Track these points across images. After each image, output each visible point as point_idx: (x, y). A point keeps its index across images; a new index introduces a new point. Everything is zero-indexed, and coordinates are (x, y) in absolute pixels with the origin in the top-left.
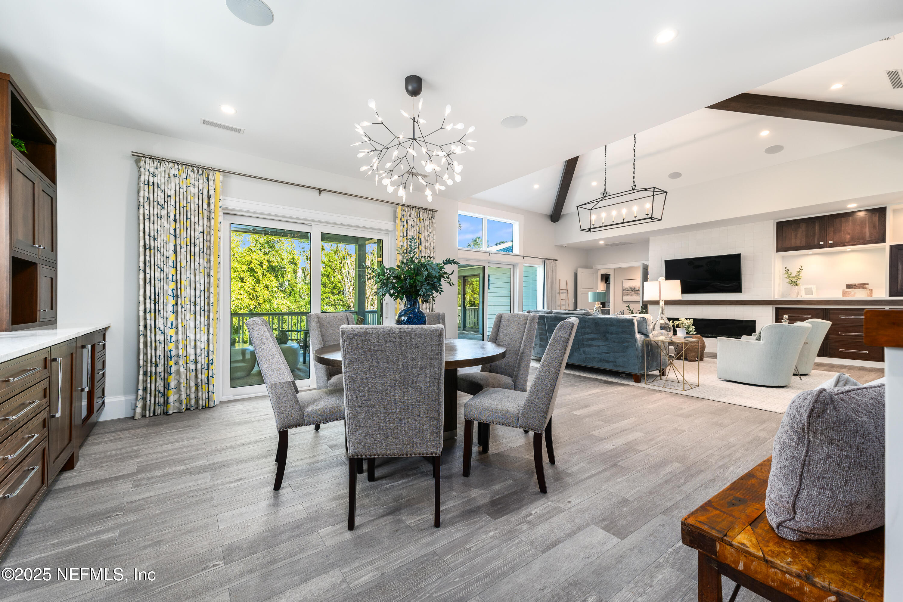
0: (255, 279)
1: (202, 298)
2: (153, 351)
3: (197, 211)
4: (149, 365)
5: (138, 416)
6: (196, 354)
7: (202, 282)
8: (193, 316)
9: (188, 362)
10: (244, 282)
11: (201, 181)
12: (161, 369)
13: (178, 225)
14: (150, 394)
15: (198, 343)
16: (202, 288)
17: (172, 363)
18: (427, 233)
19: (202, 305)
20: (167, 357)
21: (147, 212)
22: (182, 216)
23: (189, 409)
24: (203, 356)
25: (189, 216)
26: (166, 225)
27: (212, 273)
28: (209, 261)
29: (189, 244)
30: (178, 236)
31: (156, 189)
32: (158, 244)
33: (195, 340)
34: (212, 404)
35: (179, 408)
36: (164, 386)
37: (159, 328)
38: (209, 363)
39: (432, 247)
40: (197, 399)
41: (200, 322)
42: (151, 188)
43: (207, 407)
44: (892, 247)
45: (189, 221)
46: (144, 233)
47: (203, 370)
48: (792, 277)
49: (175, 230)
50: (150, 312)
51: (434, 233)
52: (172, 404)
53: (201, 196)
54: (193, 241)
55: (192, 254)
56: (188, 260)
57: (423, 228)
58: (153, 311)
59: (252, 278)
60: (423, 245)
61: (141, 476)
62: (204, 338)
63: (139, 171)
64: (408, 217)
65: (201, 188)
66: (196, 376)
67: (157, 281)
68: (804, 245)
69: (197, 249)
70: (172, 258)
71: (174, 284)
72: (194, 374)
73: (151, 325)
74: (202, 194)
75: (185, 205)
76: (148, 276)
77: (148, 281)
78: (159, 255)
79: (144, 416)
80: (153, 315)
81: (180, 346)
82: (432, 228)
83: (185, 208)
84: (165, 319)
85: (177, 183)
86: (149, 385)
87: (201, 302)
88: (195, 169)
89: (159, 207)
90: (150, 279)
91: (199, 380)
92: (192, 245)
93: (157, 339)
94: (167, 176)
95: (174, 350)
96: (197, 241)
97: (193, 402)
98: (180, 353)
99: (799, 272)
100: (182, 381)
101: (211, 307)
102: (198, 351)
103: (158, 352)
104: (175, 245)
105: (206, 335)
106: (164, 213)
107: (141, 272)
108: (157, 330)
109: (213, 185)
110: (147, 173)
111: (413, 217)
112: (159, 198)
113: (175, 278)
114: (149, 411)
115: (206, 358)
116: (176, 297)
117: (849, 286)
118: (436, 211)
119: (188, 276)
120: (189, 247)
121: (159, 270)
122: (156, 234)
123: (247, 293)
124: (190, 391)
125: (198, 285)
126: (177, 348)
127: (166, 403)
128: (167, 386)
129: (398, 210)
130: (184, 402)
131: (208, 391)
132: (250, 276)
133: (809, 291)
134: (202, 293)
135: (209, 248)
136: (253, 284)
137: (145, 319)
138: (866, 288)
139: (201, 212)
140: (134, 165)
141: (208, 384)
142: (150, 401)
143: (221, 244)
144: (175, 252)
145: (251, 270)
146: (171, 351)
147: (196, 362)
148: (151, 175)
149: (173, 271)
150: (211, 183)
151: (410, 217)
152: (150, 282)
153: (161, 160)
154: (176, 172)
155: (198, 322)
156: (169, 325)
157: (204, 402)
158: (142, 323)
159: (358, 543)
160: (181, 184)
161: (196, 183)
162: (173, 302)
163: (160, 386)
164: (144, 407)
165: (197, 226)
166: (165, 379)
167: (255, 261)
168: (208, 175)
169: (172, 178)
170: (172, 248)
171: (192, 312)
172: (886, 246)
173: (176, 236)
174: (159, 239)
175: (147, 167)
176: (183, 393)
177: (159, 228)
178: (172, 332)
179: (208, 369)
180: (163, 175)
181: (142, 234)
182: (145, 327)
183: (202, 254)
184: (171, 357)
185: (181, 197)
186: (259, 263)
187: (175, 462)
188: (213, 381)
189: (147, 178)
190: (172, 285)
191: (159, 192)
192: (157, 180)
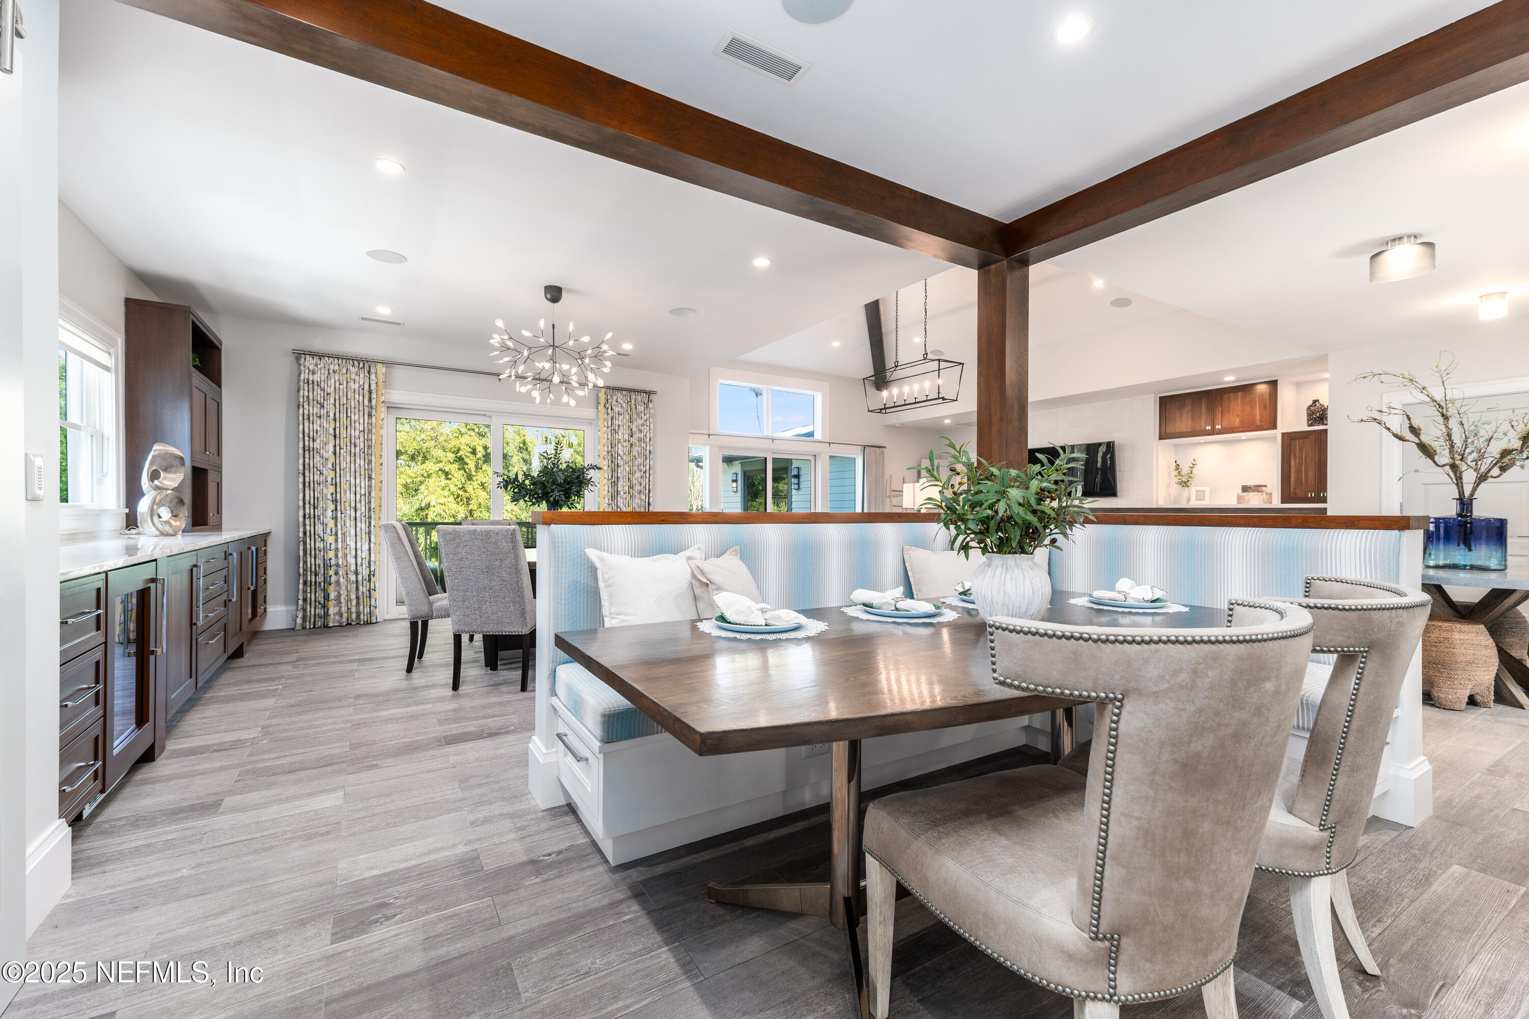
0: (465, 474)
1: (363, 503)
2: (313, 559)
3: (357, 409)
4: (309, 574)
5: (298, 627)
6: (356, 565)
7: (363, 485)
8: (353, 522)
9: (349, 572)
10: (450, 479)
11: (362, 376)
12: (320, 579)
13: (338, 425)
14: (310, 604)
15: (359, 553)
16: (363, 493)
17: (331, 572)
18: (640, 422)
19: (363, 510)
20: (327, 566)
21: (306, 412)
22: (341, 415)
23: (350, 624)
24: (364, 566)
25: (349, 415)
26: (325, 426)
27: (373, 476)
28: (370, 462)
29: (349, 444)
30: (338, 436)
31: (316, 388)
32: (317, 445)
33: (356, 549)
34: (374, 620)
35: (339, 622)
36: (324, 597)
37: (318, 535)
38: (371, 575)
39: (648, 439)
40: (358, 614)
41: (361, 529)
42: (311, 386)
43: (368, 623)
44: (1283, 434)
45: (349, 419)
46: (304, 434)
47: (365, 582)
48: (1182, 476)
49: (335, 429)
50: (310, 517)
51: (651, 421)
52: (332, 616)
53: (361, 391)
54: (353, 441)
55: (353, 455)
56: (348, 461)
57: (635, 416)
58: (312, 516)
59: (462, 472)
60: (636, 436)
61: (299, 663)
62: (366, 547)
63: (299, 368)
64: (614, 403)
65: (361, 383)
66: (357, 589)
67: (316, 485)
68: (1190, 430)
69: (358, 449)
70: (332, 460)
71: (333, 488)
72: (354, 585)
73: (310, 531)
74: (363, 389)
75: (345, 402)
76: (307, 479)
77: (307, 484)
78: (318, 457)
79: (304, 628)
80: (312, 520)
81: (340, 555)
82: (648, 415)
83: (345, 406)
84: (325, 525)
85: (337, 379)
86: (309, 595)
87: (362, 508)
88: (356, 362)
89: (319, 405)
90: (309, 483)
91: (360, 593)
92: (353, 445)
93: (317, 547)
94: (327, 372)
95: (333, 559)
96: (357, 441)
97: (354, 616)
98: (340, 563)
99: (1192, 468)
100: (342, 592)
101: (372, 513)
102: (359, 561)
103: (317, 560)
104: (335, 446)
105: (367, 543)
106: (323, 412)
107: (301, 475)
108: (317, 537)
109: (375, 379)
110: (307, 371)
111: (621, 402)
112: (319, 396)
113: (334, 481)
114: (310, 622)
115: (368, 569)
116: (335, 501)
117: (1245, 489)
118: (655, 393)
119: (348, 478)
120: (349, 447)
121: (319, 472)
122: (315, 434)
123: (454, 495)
124: (351, 604)
125: (358, 489)
126: (336, 556)
127: (326, 615)
128: (327, 597)
129: (600, 395)
130: (345, 615)
131: (370, 606)
132: (459, 469)
133: (1201, 495)
134: (363, 498)
135: (370, 447)
136: (463, 481)
137: (305, 525)
138: (1262, 492)
139: (361, 409)
140: (295, 362)
141: (370, 597)
142: (310, 612)
143: (385, 442)
144: (335, 453)
145: (460, 460)
146: (330, 559)
147: (356, 573)
148: (311, 373)
149: (332, 474)
150: (373, 376)
151: (617, 401)
152: (309, 486)
153: (321, 356)
154: (337, 368)
155: (358, 529)
156: (329, 531)
157: (366, 617)
158: (301, 530)
159: (453, 696)
160: (341, 380)
161: (357, 378)
162: (333, 507)
163: (320, 596)
164: (304, 619)
165: (357, 425)
166: (324, 590)
167: (465, 447)
168: (370, 368)
169: (332, 374)
170: (331, 448)
171: (352, 518)
172: (1278, 433)
173: (335, 436)
174: (318, 440)
175: (307, 364)
176: (343, 605)
177: (318, 429)
178: (331, 539)
179: (370, 581)
180: (323, 372)
181: (301, 435)
182: (305, 533)
183: (362, 455)
184: (331, 566)
185: (341, 394)
186: (471, 450)
187: (329, 657)
188: (376, 594)
189: (307, 377)
190: (331, 489)
191: (319, 390)
192: (316, 378)
